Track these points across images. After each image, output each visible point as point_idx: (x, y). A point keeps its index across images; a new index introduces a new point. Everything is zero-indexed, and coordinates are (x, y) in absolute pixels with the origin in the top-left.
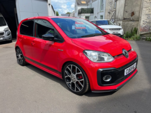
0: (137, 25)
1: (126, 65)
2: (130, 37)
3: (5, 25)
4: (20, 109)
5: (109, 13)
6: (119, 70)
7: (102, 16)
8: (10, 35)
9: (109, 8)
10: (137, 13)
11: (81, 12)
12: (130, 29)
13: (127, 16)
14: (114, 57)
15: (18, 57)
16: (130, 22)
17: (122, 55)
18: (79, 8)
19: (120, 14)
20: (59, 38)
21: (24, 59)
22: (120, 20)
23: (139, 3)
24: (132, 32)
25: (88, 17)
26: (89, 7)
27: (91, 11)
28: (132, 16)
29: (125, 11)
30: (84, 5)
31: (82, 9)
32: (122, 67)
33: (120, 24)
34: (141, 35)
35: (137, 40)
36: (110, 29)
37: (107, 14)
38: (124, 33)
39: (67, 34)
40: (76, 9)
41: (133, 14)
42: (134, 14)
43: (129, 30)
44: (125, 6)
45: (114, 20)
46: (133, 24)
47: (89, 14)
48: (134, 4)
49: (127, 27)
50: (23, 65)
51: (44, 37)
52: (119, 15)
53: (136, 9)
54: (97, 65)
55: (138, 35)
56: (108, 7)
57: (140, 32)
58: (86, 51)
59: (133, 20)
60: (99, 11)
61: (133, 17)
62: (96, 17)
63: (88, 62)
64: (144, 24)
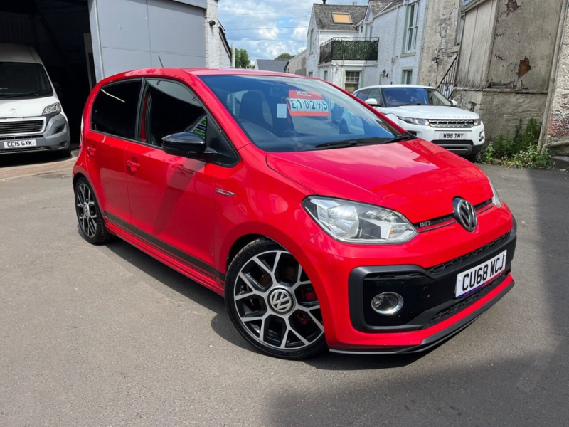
0: (541, 109)
1: (464, 258)
2: (510, 156)
3: (49, 94)
4: (63, 397)
5: (436, 59)
6: (435, 276)
7: (408, 73)
8: (65, 130)
9: (437, 41)
10: (540, 63)
11: (331, 54)
12: (513, 124)
13: (503, 73)
14: (416, 225)
15: (80, 211)
16: (513, 99)
17: (453, 221)
18: (325, 38)
19: (476, 65)
20: (223, 149)
21: (100, 220)
22: (474, 88)
23: (549, 27)
24: (517, 135)
25: (358, 73)
26: (361, 36)
27: (370, 52)
28: (520, 74)
29: (496, 56)
30: (342, 27)
31: (335, 43)
32: (447, 264)
33: (473, 104)
34: (553, 149)
35: (537, 168)
36: (433, 122)
37: (428, 63)
38: (488, 140)
39: (254, 135)
40: (311, 44)
41: (525, 66)
42: (529, 68)
43: (507, 130)
44: (495, 35)
45: (451, 88)
46: (525, 106)
47: (362, 63)
48: (532, 29)
49: (501, 115)
50: (97, 242)
51: (168, 144)
52: (473, 68)
53: (538, 51)
54: (352, 254)
55: (540, 149)
56: (430, 38)
57: (548, 138)
58: (314, 201)
59: (524, 92)
60: (399, 53)
61: (525, 79)
62: (384, 74)
63: (321, 240)
64: (564, 106)
